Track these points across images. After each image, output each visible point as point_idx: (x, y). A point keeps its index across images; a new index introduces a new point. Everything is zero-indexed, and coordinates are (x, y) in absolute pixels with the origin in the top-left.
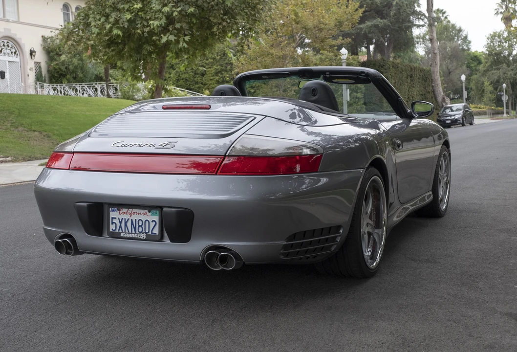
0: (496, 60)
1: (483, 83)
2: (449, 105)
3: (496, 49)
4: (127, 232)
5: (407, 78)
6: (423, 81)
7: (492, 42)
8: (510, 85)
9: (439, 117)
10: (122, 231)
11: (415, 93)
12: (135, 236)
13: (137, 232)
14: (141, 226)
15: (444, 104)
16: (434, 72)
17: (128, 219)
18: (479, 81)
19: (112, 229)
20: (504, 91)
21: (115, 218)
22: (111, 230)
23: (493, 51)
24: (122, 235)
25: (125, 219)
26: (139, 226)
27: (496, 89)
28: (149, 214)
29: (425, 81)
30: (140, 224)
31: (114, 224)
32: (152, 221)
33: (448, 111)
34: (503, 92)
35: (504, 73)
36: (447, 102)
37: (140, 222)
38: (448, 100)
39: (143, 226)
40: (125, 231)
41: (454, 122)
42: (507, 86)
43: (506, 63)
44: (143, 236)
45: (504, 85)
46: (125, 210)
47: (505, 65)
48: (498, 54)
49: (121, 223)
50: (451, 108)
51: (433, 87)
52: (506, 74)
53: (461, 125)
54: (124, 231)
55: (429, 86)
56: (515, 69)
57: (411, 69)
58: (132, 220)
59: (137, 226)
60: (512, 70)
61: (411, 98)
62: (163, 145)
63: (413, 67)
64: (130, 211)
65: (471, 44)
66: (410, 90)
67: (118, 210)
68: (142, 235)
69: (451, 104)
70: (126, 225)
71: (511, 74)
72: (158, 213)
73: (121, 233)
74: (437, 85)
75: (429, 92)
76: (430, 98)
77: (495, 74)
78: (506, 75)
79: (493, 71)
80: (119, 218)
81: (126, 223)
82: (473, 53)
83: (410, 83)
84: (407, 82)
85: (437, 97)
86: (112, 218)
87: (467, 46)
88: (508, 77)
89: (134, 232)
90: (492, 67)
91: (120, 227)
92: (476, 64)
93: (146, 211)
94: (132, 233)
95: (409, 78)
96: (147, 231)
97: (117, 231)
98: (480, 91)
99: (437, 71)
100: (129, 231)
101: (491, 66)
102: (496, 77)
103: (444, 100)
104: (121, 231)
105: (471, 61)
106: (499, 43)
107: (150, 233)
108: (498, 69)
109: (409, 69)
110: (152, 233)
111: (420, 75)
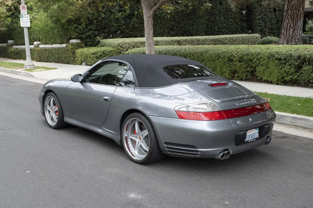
12: (252, 140)
17: (250, 134)
22: (245, 141)
24: (249, 141)
32: (257, 133)
44: (255, 139)
46: (249, 131)
62: (252, 102)
70: (250, 137)
72: (258, 129)
89: (252, 139)
91: (248, 138)
93: (255, 129)
96: (255, 137)
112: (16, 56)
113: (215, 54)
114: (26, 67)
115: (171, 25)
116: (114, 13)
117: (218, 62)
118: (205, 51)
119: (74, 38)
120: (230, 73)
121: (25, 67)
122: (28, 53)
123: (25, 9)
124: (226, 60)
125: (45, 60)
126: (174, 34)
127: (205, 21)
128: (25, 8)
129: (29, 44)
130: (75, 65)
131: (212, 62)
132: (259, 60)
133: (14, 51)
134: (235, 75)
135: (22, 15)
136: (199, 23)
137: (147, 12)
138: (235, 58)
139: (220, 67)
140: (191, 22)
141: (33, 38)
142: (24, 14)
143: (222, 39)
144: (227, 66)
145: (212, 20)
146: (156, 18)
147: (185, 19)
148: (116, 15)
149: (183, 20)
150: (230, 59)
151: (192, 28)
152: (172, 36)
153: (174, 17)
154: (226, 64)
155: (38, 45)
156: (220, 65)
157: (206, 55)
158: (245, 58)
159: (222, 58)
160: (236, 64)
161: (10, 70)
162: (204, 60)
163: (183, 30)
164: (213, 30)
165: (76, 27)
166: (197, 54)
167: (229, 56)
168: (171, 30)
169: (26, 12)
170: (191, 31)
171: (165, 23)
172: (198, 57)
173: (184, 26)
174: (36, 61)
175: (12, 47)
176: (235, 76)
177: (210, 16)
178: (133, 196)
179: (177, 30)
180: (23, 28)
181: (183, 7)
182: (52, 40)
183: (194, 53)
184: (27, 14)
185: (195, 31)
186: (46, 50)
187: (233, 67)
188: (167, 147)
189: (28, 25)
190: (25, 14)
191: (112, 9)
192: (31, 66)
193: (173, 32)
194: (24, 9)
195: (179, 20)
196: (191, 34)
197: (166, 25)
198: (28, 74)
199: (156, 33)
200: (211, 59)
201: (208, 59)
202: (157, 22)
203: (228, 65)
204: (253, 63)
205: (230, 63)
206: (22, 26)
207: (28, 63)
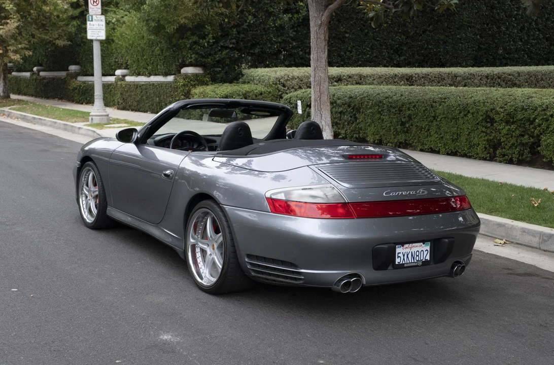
12: (414, 264)
13: (415, 261)
17: (409, 252)
21: (400, 253)
22: (397, 263)
24: (405, 265)
25: (407, 252)
26: (417, 256)
28: (423, 245)
30: (417, 254)
32: (426, 251)
37: (418, 252)
39: (420, 255)
40: (407, 262)
44: (420, 263)
46: (407, 246)
49: (404, 256)
58: (412, 252)
59: (415, 256)
64: (411, 245)
67: (402, 246)
70: (407, 257)
72: (430, 245)
80: (403, 253)
81: (407, 255)
86: (398, 253)
89: (413, 261)
91: (404, 259)
93: (422, 244)
94: (412, 263)
96: (422, 259)
97: (401, 263)
100: (409, 261)
104: (404, 262)
107: (424, 260)
110: (425, 259)
112: (81, 96)
113: (459, 105)
114: (92, 119)
115: (395, 41)
116: (275, 15)
117: (464, 123)
118: (441, 98)
119: (190, 65)
120: (487, 146)
121: (90, 118)
122: (98, 92)
123: (98, 4)
124: (481, 118)
125: (135, 107)
126: (402, 61)
127: (475, 34)
128: (97, 2)
129: (101, 74)
130: (188, 119)
131: (452, 121)
132: (547, 120)
133: (78, 88)
134: (498, 151)
135: (92, 16)
136: (461, 39)
137: (316, 15)
138: (498, 116)
139: (467, 133)
140: (442, 37)
141: (115, 62)
142: (95, 15)
143: (509, 75)
144: (482, 132)
145: (490, 32)
146: (364, 26)
147: (430, 31)
148: (278, 19)
149: (424, 32)
150: (489, 117)
151: (445, 48)
152: (398, 65)
153: (405, 25)
154: (479, 127)
155: (124, 76)
156: (468, 129)
157: (441, 107)
158: (520, 116)
159: (473, 114)
160: (501, 128)
161: (63, 124)
162: (436, 118)
163: (423, 54)
164: (491, 55)
165: (195, 43)
166: (423, 105)
167: (487, 111)
168: (397, 53)
169: (100, 11)
170: (440, 55)
171: (382, 37)
172: (424, 111)
173: (426, 45)
174: (118, 109)
175: (76, 79)
176: (497, 153)
177: (488, 25)
178: (166, 337)
179: (409, 54)
180: (92, 41)
181: (400, 6)
182: (150, 68)
183: (417, 102)
184: (100, 13)
185: (450, 55)
186: (137, 87)
187: (493, 135)
188: (251, 264)
189: (102, 36)
190: (97, 15)
191: (271, 6)
192: (102, 117)
193: (400, 56)
194: (95, 4)
195: (416, 33)
196: (441, 62)
197: (385, 43)
198: (94, 132)
199: (362, 57)
200: (450, 116)
201: (444, 116)
202: (366, 34)
203: (484, 129)
204: (535, 128)
205: (489, 125)
206: (89, 37)
207: (97, 112)
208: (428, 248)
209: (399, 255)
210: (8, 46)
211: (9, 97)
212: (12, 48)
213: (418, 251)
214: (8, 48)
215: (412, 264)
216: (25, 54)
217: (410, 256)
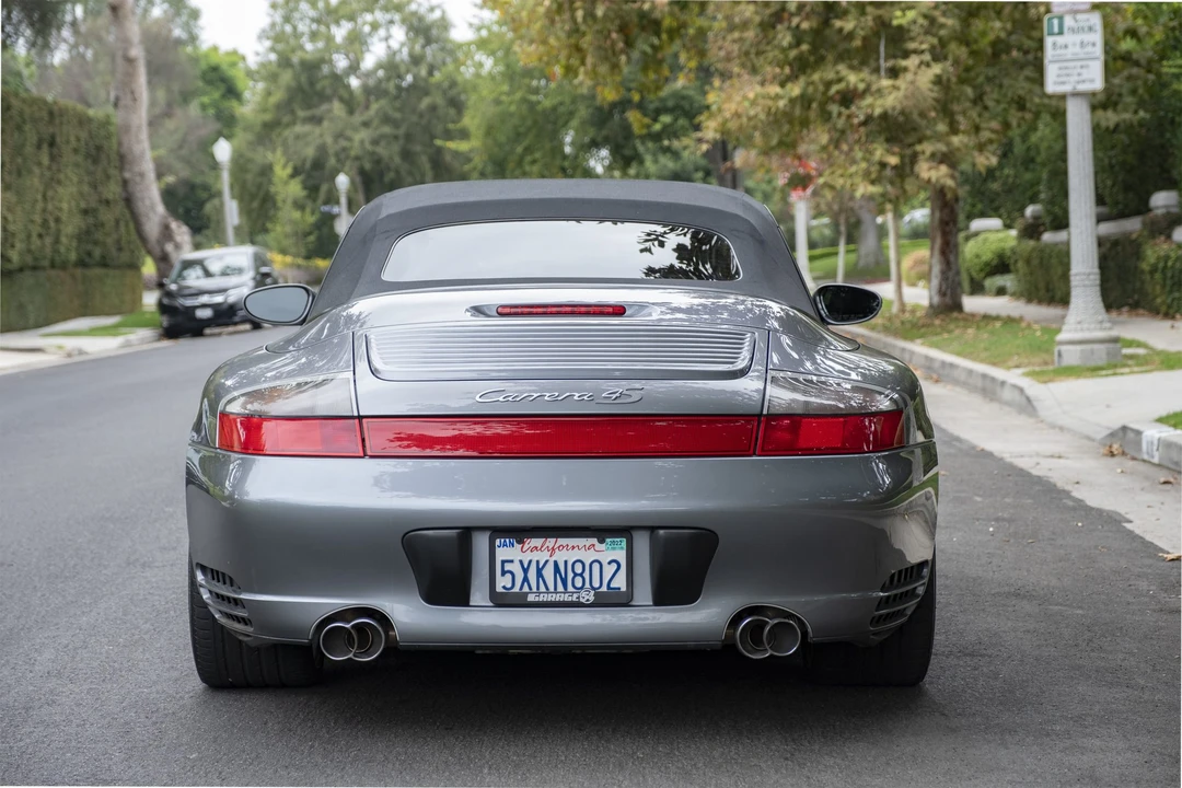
0: (306, 87)
1: (266, 171)
2: (190, 254)
3: (301, 48)
4: (543, 589)
5: (39, 147)
6: (89, 161)
7: (287, 19)
8: (358, 179)
9: (169, 294)
10: (530, 588)
11: (65, 206)
12: (566, 598)
13: (570, 588)
14: (581, 575)
15: (169, 247)
16: (127, 128)
17: (547, 561)
18: (250, 161)
19: (504, 587)
20: (343, 200)
21: (512, 561)
22: (499, 589)
23: (293, 51)
24: (531, 598)
25: (538, 562)
26: (576, 575)
27: (312, 190)
28: (599, 546)
29: (96, 161)
31: (509, 576)
32: (609, 563)
33: (194, 279)
34: (337, 202)
35: (339, 136)
36: (178, 239)
37: (579, 566)
38: (182, 233)
39: (586, 575)
40: (538, 588)
41: (227, 316)
42: (353, 182)
43: (342, 100)
44: (588, 597)
45: (342, 181)
47: (337, 108)
48: (311, 67)
49: (526, 571)
50: (200, 263)
51: (125, 183)
52: (349, 139)
53: (247, 326)
54: (534, 589)
55: (108, 177)
56: (376, 122)
57: (51, 114)
58: (556, 563)
59: (570, 575)
60: (366, 124)
61: (52, 224)
62: (614, 396)
63: (55, 108)
64: (551, 542)
65: (202, 21)
66: (50, 193)
67: (519, 542)
68: (583, 594)
69: (197, 247)
70: (540, 575)
71: (362, 142)
72: (624, 544)
73: (527, 593)
74: (142, 175)
75: (108, 202)
76: (112, 223)
77: (309, 139)
78: (343, 143)
79: (299, 129)
80: (521, 562)
81: (540, 570)
82: (206, 56)
83: (49, 168)
84: (39, 164)
85: (144, 220)
86: (503, 562)
87: (187, 27)
88: (353, 153)
89: (560, 588)
90: (293, 112)
91: (526, 579)
92: (216, 95)
93: (595, 541)
94: (556, 591)
95: (45, 147)
96: (596, 584)
97: (516, 589)
98: (253, 197)
99: (139, 127)
100: (547, 588)
101: (286, 106)
102: (310, 152)
103: (167, 234)
104: (526, 589)
105: (200, 84)
106: (314, 26)
107: (604, 589)
108: (317, 120)
109: (45, 114)
110: (609, 587)
111: (78, 140)
114: (1060, 354)
135: (1061, 18)
142: (1071, 13)
189: (1092, 81)
198: (1021, 390)
206: (1051, 87)
207: (1076, 330)
208: (621, 556)
209: (508, 567)
210: (920, 141)
211: (958, 307)
212: (927, 148)
213: (578, 561)
214: (919, 148)
215: (557, 598)
216: (974, 165)
217: (548, 573)
